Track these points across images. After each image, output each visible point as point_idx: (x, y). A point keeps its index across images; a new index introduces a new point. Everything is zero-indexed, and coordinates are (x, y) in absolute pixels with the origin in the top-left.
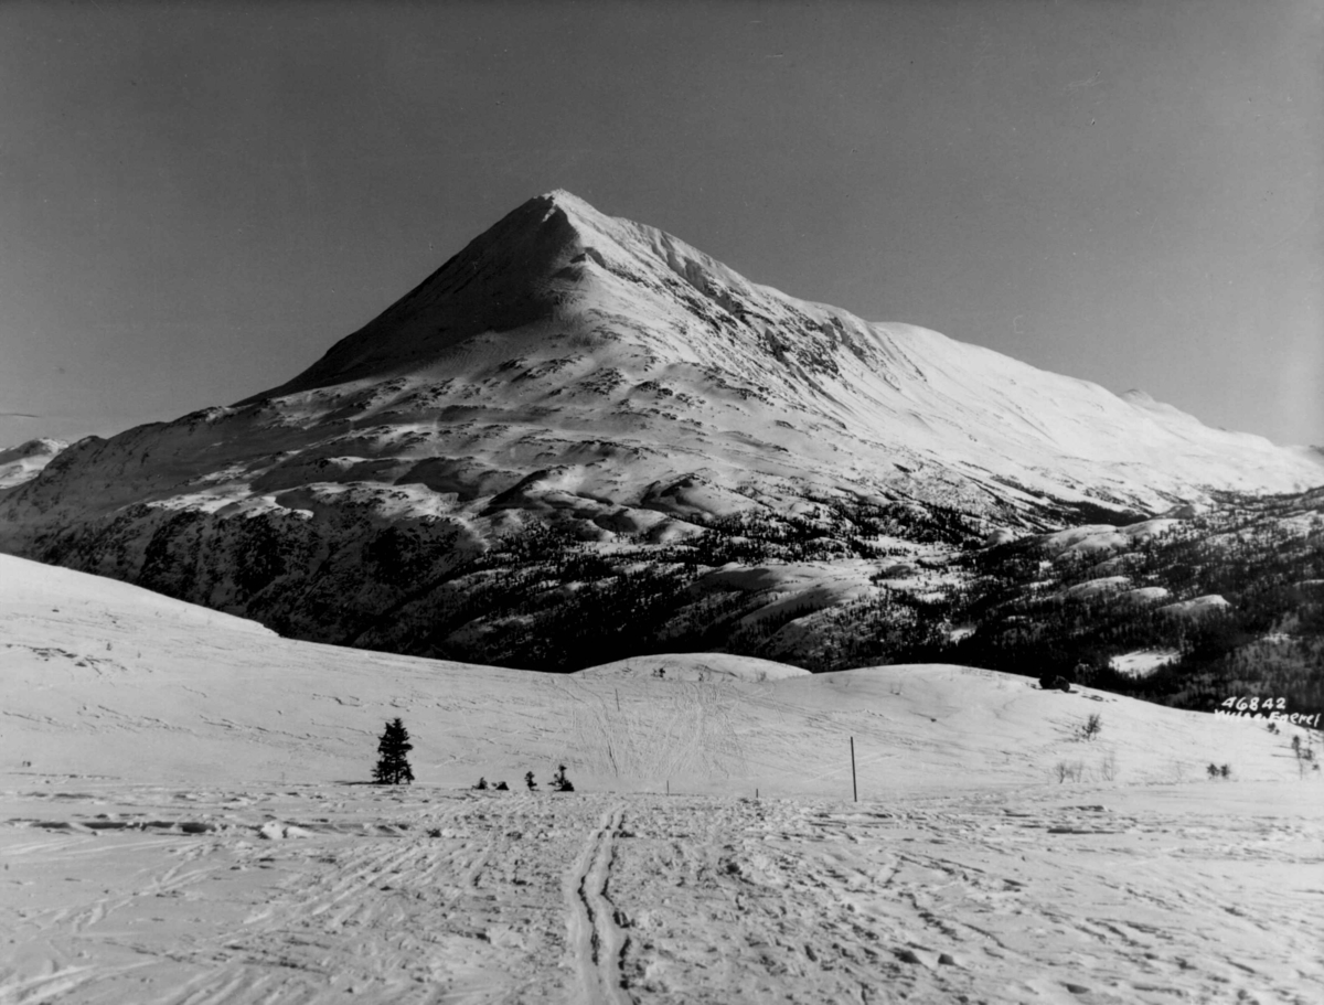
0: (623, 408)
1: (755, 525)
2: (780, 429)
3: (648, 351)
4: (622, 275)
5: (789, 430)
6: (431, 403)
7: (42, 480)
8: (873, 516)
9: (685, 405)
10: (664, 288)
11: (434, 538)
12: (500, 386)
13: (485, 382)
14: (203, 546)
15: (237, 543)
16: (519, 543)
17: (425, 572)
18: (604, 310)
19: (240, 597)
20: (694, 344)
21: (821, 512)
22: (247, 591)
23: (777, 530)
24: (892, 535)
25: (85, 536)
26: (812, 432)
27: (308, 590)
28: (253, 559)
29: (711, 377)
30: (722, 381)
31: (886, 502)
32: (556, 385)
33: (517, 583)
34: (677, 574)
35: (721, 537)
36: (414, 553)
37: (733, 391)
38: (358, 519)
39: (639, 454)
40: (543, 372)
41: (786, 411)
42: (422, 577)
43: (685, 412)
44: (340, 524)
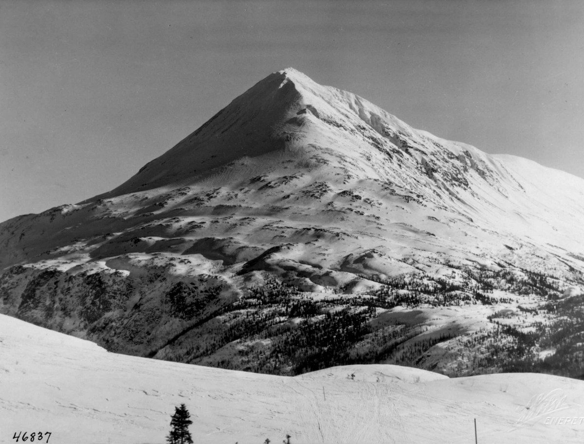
0: (330, 208)
1: (414, 283)
2: (431, 221)
3: (346, 171)
4: (330, 122)
5: (437, 223)
6: (206, 203)
8: (490, 277)
9: (369, 206)
10: (357, 131)
11: (208, 288)
12: (250, 193)
13: (241, 190)
14: (59, 292)
15: (80, 291)
16: (262, 293)
17: (201, 311)
18: (317, 145)
19: (82, 325)
20: (375, 167)
21: (456, 275)
22: (87, 322)
23: (428, 286)
24: (502, 290)
26: (451, 224)
27: (126, 322)
28: (91, 302)
29: (386, 188)
30: (393, 191)
31: (498, 268)
32: (287, 192)
33: (260, 319)
34: (363, 313)
35: (392, 290)
36: (194, 299)
37: (400, 197)
38: (159, 276)
39: (340, 237)
40: (278, 184)
41: (434, 210)
42: (199, 314)
43: (369, 211)
44: (147, 279)
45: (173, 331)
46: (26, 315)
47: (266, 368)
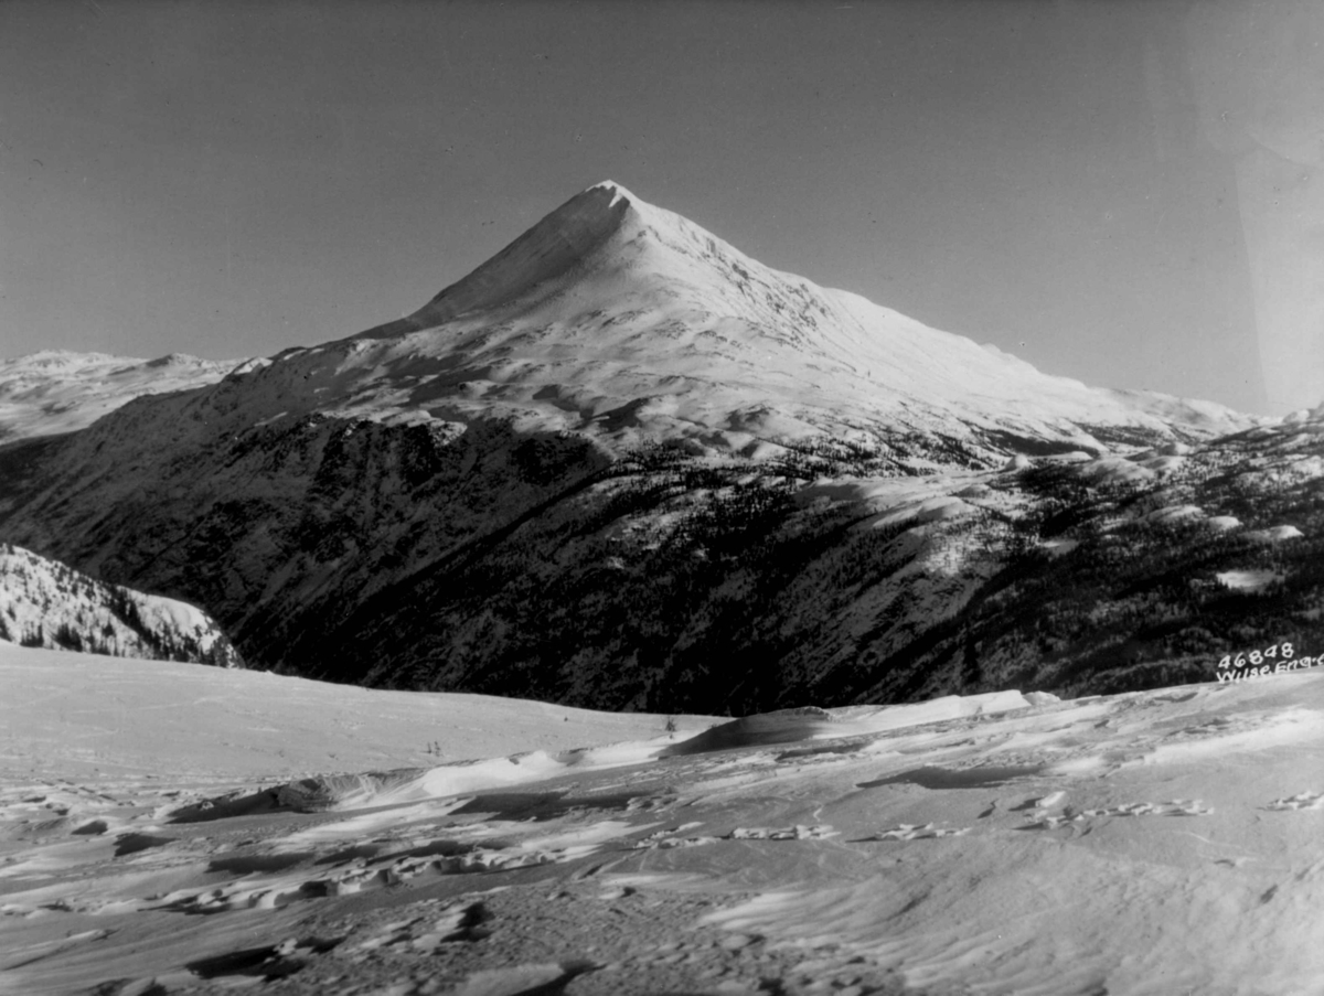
0: (692, 351)
1: (822, 447)
2: (812, 370)
3: (702, 306)
4: (675, 248)
5: (818, 372)
6: (539, 341)
7: (220, 389)
8: (901, 442)
9: (737, 350)
10: (703, 259)
11: (568, 448)
12: (592, 330)
13: (579, 326)
14: (372, 448)
15: (401, 446)
16: (641, 456)
17: (561, 475)
18: (663, 273)
19: (405, 489)
20: (732, 303)
21: (866, 438)
22: (411, 484)
23: (838, 451)
24: (918, 457)
25: (268, 435)
26: (834, 374)
27: (462, 485)
28: (415, 460)
30: (762, 332)
31: (906, 431)
32: (636, 331)
33: (650, 489)
34: (781, 485)
35: (800, 456)
36: (551, 460)
37: (772, 340)
38: (501, 431)
39: (717, 388)
40: (624, 320)
41: (812, 356)
42: (559, 479)
43: (740, 355)
44: (485, 435)
45: (525, 499)
46: (332, 474)
47: (670, 551)
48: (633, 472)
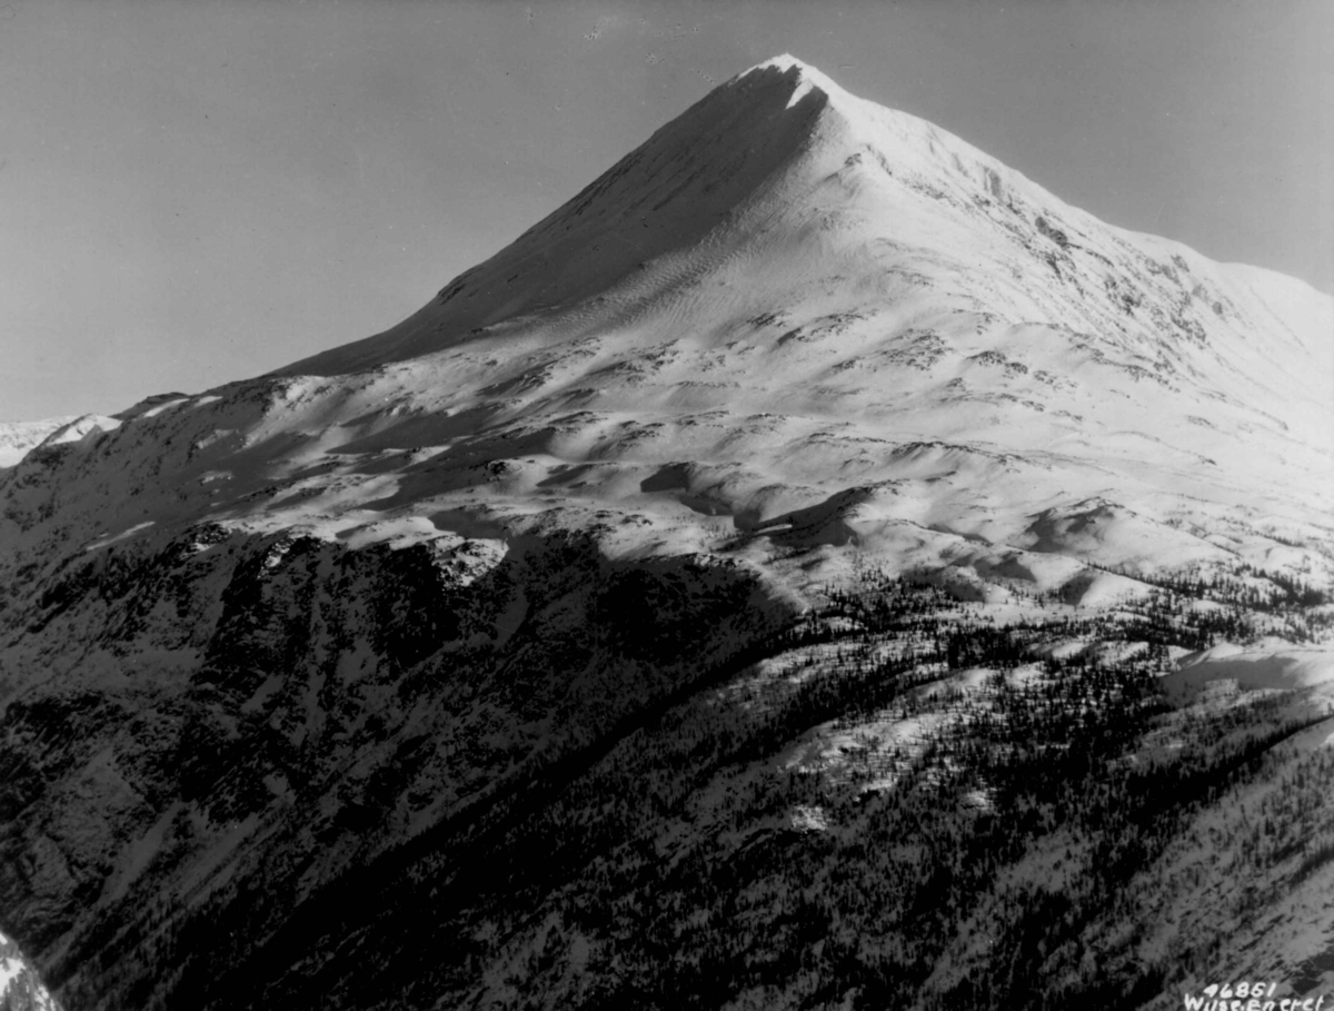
0: (957, 392)
1: (1222, 582)
2: (1195, 428)
3: (977, 302)
4: (919, 187)
5: (1210, 432)
6: (650, 377)
7: (19, 478)
9: (1048, 389)
10: (976, 208)
11: (711, 589)
12: (754, 353)
13: (730, 345)
14: (320, 591)
15: (376, 588)
16: (857, 603)
18: (898, 238)
19: (385, 672)
20: (1036, 294)
21: (1311, 564)
22: (398, 663)
23: (1255, 590)
25: (114, 568)
26: (1244, 435)
27: (500, 664)
28: (404, 614)
29: (1079, 347)
30: (1099, 353)
32: (843, 354)
33: (875, 668)
34: (1139, 659)
35: (1177, 600)
36: (678, 613)
37: (1117, 368)
38: (576, 555)
39: (1008, 466)
40: (821, 332)
41: (1198, 401)
42: (692, 651)
43: (1054, 400)
44: (543, 563)
45: (625, 689)
46: (241, 643)
47: (918, 794)
48: (841, 635)
